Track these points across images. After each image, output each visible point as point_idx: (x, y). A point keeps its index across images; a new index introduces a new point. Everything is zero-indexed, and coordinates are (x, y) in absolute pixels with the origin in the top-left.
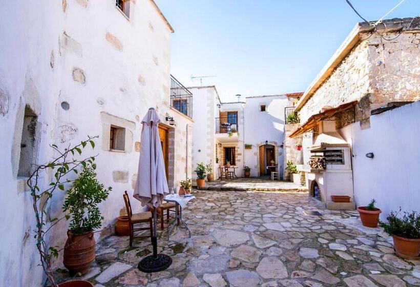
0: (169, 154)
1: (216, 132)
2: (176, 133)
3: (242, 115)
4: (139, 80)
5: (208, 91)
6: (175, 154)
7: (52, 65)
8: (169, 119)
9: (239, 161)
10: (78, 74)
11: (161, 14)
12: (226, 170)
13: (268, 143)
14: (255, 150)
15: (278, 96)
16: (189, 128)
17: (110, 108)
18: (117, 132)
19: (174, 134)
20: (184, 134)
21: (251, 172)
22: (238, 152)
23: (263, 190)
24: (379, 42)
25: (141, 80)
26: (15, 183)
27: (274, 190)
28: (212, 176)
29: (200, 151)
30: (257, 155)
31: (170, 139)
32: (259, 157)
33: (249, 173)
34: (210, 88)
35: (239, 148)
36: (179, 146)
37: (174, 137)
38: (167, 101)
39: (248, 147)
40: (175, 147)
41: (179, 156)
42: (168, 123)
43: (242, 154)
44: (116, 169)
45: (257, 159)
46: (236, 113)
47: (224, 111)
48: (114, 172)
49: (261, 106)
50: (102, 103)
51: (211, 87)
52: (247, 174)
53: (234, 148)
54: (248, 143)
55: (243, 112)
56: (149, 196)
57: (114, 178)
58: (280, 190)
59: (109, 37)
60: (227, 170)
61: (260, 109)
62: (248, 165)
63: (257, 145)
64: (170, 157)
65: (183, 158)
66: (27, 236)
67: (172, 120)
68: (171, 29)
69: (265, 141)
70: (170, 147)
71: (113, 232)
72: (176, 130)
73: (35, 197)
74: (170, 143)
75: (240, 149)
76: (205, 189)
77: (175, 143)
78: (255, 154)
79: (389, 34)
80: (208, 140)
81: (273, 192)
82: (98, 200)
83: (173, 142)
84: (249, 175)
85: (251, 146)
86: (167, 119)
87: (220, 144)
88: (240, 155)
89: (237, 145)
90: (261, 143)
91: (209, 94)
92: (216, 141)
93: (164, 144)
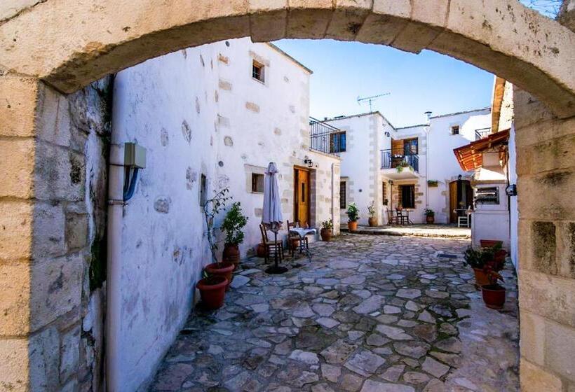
0: (312, 195)
1: (383, 167)
2: (317, 174)
3: (423, 142)
4: (275, 132)
5: (370, 119)
6: (317, 194)
7: (211, 144)
8: (308, 162)
9: (420, 202)
10: (228, 140)
11: (297, 62)
12: (398, 214)
13: (462, 179)
14: (444, 188)
15: (478, 111)
16: (334, 167)
17: (251, 161)
18: (259, 178)
19: (315, 175)
20: (328, 174)
21: (436, 217)
22: (419, 191)
23: (422, 236)
25: (277, 132)
26: (199, 208)
27: (436, 236)
28: (374, 220)
29: (360, 191)
30: (445, 194)
31: (312, 180)
32: (448, 198)
33: (433, 218)
34: (373, 115)
35: (419, 186)
36: (322, 187)
37: (315, 178)
38: (306, 144)
39: (432, 184)
40: (317, 187)
41: (322, 197)
42: (307, 166)
43: (425, 195)
44: (257, 207)
45: (446, 199)
46: (416, 140)
47: (400, 139)
48: (256, 209)
49: (453, 128)
50: (244, 157)
51: (374, 113)
52: (430, 219)
53: (413, 186)
54: (432, 179)
55: (425, 138)
56: (269, 223)
57: (256, 214)
58: (443, 236)
59: (248, 105)
60: (400, 213)
61: (451, 131)
62: (431, 208)
63: (446, 181)
64: (313, 197)
65: (327, 199)
66: (204, 235)
67: (310, 163)
68: (309, 71)
69: (458, 175)
70: (312, 188)
71: (256, 254)
72: (317, 171)
73: (207, 215)
74: (312, 184)
75: (421, 187)
76: (356, 232)
77: (317, 184)
78: (443, 193)
80: (371, 178)
81: (434, 238)
82: (241, 226)
84: (433, 221)
85: (437, 182)
86: (306, 162)
87: (391, 182)
88: (421, 194)
89: (417, 182)
90: (452, 178)
91: (372, 123)
92: (383, 178)
93: (306, 186)
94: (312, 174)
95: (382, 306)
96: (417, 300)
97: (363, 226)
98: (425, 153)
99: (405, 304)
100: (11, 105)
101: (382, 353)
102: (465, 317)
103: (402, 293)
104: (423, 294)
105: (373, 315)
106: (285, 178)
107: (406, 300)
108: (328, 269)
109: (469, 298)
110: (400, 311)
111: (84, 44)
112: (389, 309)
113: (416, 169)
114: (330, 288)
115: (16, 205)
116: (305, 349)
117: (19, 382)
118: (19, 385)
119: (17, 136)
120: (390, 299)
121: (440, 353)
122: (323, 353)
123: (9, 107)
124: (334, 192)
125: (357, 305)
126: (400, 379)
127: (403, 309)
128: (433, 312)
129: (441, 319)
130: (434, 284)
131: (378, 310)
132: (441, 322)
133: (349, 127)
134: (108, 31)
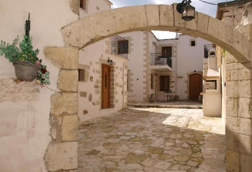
1: (152, 65)
2: (115, 69)
3: (175, 49)
8: (110, 61)
9: (173, 87)
13: (197, 73)
14: (186, 78)
19: (113, 70)
20: (121, 69)
22: (172, 80)
24: (232, 15)
29: (138, 79)
31: (111, 73)
32: (189, 84)
35: (172, 77)
36: (117, 77)
38: (109, 50)
40: (115, 78)
41: (117, 84)
42: (109, 64)
43: (175, 82)
46: (170, 48)
48: (80, 92)
49: (192, 42)
55: (176, 47)
57: (80, 95)
61: (190, 44)
63: (187, 74)
64: (112, 84)
65: (120, 86)
67: (112, 62)
69: (194, 71)
70: (111, 78)
72: (115, 67)
74: (111, 75)
77: (114, 75)
78: (186, 82)
79: (238, 9)
80: (144, 71)
83: (113, 75)
84: (178, 98)
86: (108, 61)
87: (156, 74)
88: (173, 82)
89: (171, 74)
90: (191, 72)
91: (145, 36)
92: (151, 72)
93: (107, 76)
94: (111, 69)
95: (164, 143)
96: (180, 139)
97: (140, 102)
98: (176, 56)
99: (175, 141)
100: (70, 57)
101: (169, 161)
102: (203, 144)
103: (173, 136)
104: (183, 136)
105: (161, 147)
106: (97, 72)
107: (175, 139)
108: (129, 128)
109: (204, 136)
110: (173, 144)
111: (94, 36)
112: (168, 144)
113: (171, 66)
114: (134, 137)
115: (72, 94)
116: (132, 163)
117: (75, 157)
118: (75, 158)
119: (72, 69)
120: (167, 139)
121: (194, 159)
122: (142, 163)
123: (69, 58)
124: (124, 81)
125: (151, 143)
126: (180, 169)
127: (175, 143)
128: (189, 143)
129: (193, 146)
130: (187, 132)
131: (163, 145)
132: (193, 147)
133: (130, 37)
134: (102, 31)
